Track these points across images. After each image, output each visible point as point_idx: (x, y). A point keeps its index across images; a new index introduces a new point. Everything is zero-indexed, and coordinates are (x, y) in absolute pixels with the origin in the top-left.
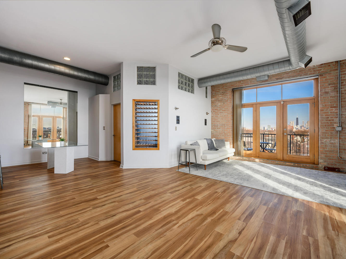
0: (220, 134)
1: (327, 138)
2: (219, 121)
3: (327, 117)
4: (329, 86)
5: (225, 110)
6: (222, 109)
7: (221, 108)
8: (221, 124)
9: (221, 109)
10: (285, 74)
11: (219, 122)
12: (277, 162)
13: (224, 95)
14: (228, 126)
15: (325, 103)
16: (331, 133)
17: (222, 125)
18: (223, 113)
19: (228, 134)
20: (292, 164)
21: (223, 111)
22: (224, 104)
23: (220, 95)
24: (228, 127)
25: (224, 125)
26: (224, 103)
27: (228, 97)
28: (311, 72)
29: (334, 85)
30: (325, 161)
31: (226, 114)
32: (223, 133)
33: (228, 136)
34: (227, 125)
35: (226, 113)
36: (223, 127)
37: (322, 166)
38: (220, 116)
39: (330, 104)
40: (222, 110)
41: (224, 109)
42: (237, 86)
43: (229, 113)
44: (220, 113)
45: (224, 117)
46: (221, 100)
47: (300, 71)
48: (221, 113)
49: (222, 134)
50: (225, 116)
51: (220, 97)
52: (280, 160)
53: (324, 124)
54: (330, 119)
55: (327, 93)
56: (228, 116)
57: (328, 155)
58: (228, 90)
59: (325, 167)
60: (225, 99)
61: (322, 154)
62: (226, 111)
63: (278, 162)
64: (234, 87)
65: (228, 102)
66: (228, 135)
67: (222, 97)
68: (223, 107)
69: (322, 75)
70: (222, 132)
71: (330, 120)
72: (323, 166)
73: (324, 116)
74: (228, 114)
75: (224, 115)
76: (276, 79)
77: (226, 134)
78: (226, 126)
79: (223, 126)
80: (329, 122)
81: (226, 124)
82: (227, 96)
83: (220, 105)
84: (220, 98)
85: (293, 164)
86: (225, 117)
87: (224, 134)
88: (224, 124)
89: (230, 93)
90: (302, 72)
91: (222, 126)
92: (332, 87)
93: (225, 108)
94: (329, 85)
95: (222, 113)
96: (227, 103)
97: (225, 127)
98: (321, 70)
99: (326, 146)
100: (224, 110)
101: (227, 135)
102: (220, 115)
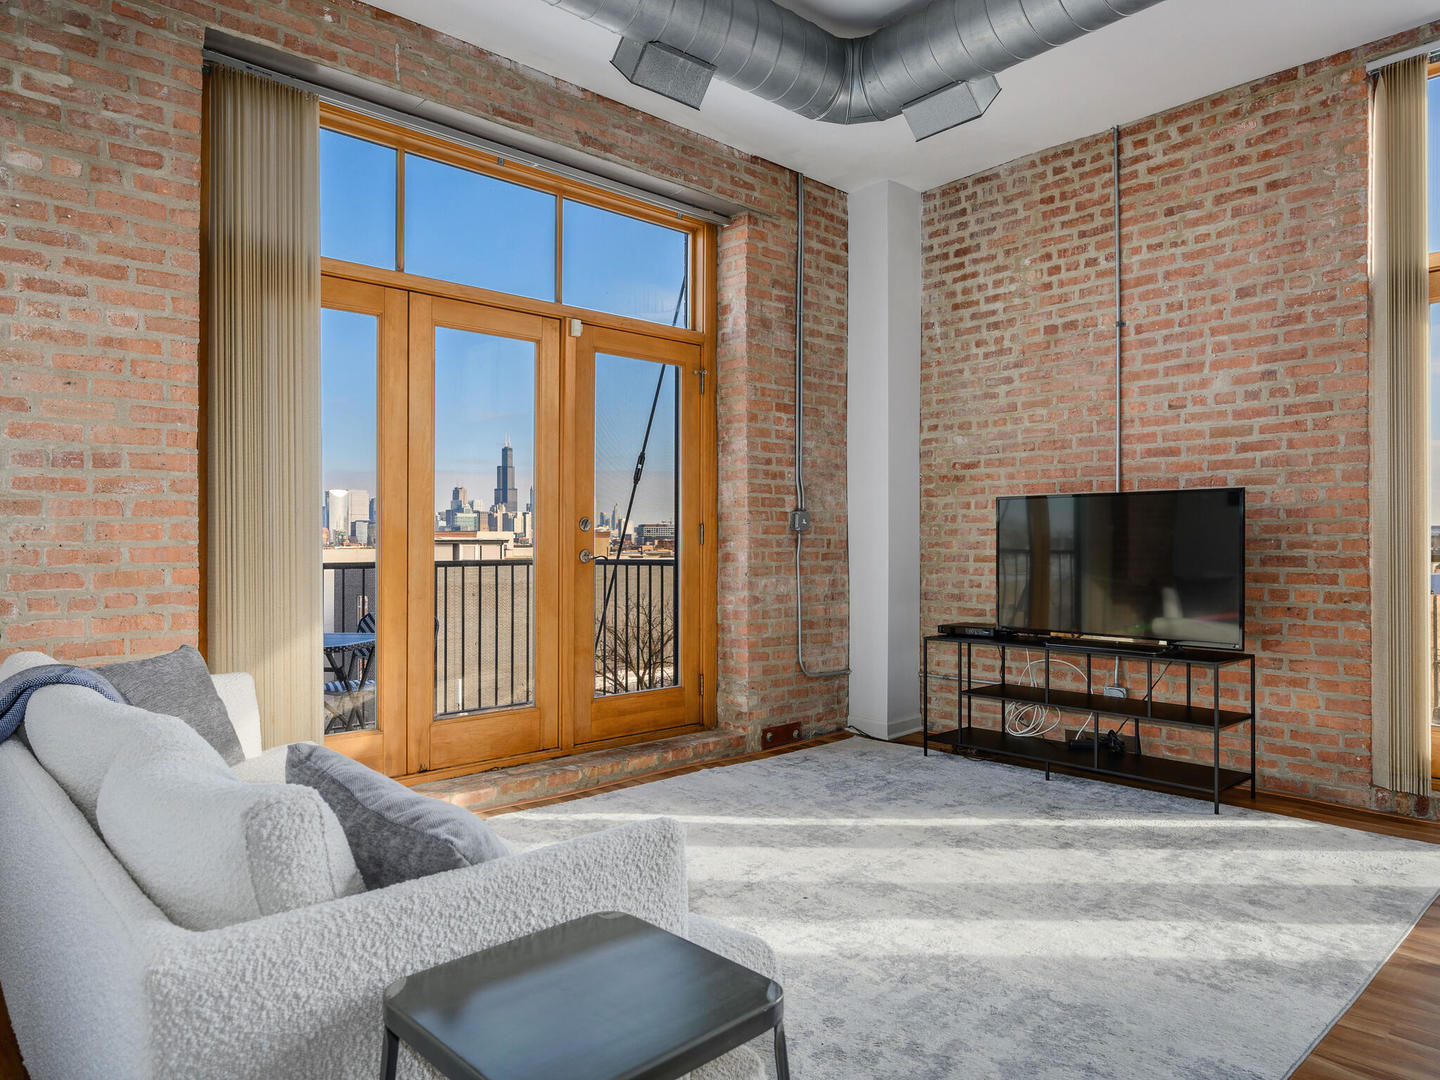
0: (37, 581)
1: (767, 572)
2: (20, 406)
3: (768, 455)
4: (775, 292)
5: (112, 260)
6: (72, 242)
7: (52, 225)
8: (53, 446)
9: (50, 240)
10: (620, 127)
11: (25, 418)
12: (580, 776)
13: (100, 62)
14: (165, 485)
15: (761, 378)
16: (779, 544)
17: (73, 460)
18: (80, 293)
19: (156, 578)
20: (652, 759)
21: (86, 268)
22: (104, 187)
23: (36, 31)
24: (159, 490)
25: (100, 462)
26: (97, 174)
27: (157, 114)
28: (722, 178)
29: (784, 293)
30: (763, 700)
31: (128, 321)
32: (90, 573)
33: (155, 600)
34: (143, 463)
35: (130, 312)
36: (79, 486)
37: (755, 733)
38: (40, 334)
39: (774, 387)
40: (73, 254)
41: (105, 249)
42: (271, 34)
43: (167, 313)
44: (29, 283)
45: (97, 351)
46: (54, 113)
47: (684, 148)
48: (53, 288)
49: (61, 578)
50: (122, 343)
51: (35, 59)
52: (559, 753)
53: (760, 495)
54: (773, 467)
55: (765, 323)
56: (157, 347)
57: (772, 662)
58: (159, 24)
59: (765, 732)
60: (113, 129)
61: (754, 660)
62: (130, 286)
63: (587, 771)
64: (237, 24)
65: (158, 173)
66: (156, 590)
67: (65, 81)
68: (84, 220)
69: (756, 223)
70: (73, 557)
71: (774, 476)
72: (759, 731)
73: (760, 454)
74: (154, 324)
75: (93, 330)
76: (577, 132)
77: (128, 579)
78: (125, 469)
79: (89, 475)
80: (773, 483)
81: (125, 450)
82: (144, 88)
83: (29, 181)
84: (28, 81)
85: (655, 757)
86: (115, 353)
87: (105, 580)
88: (106, 450)
89: (184, 74)
90: (693, 159)
91: (77, 474)
92: (780, 299)
93: (108, 237)
94: (775, 283)
95: (65, 302)
96: (145, 185)
97: (108, 486)
98: (752, 188)
99: (765, 614)
100: (93, 257)
101: (142, 593)
102: (39, 323)
